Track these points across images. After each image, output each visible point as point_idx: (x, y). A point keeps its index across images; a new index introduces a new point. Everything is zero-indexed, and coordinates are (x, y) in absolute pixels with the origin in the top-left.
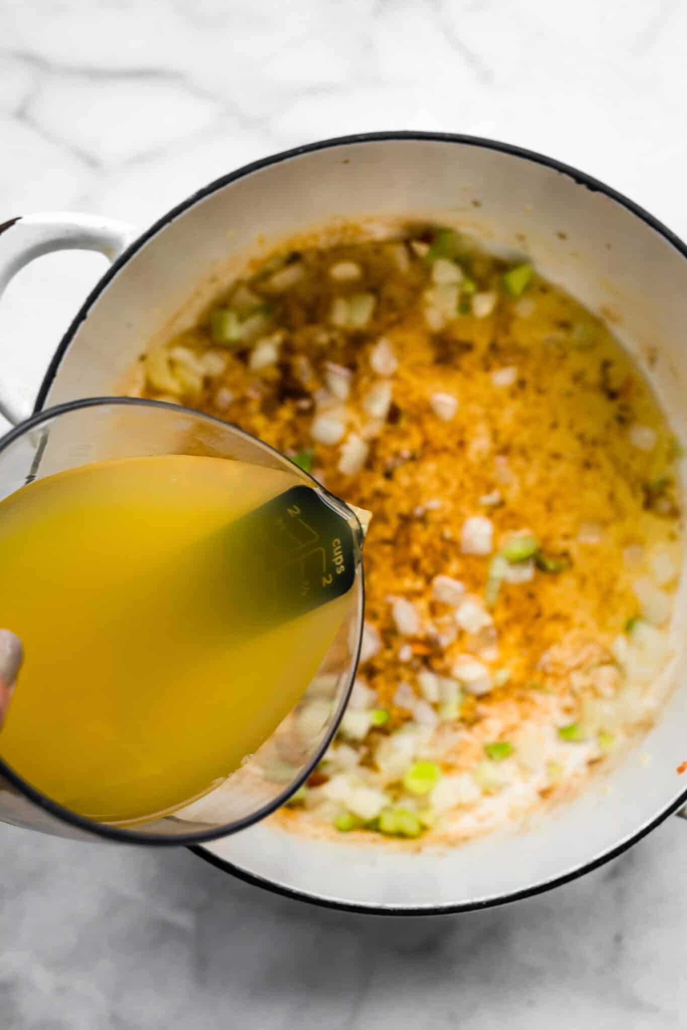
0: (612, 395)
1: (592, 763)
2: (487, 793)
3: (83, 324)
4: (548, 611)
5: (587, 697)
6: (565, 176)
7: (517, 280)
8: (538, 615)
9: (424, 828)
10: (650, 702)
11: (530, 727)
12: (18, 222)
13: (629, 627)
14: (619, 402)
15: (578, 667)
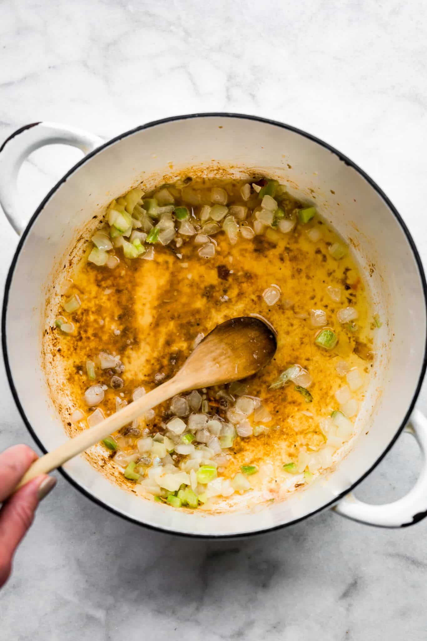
0: (348, 288)
1: (298, 486)
2: (237, 492)
3: (63, 185)
4: (289, 399)
5: (303, 450)
6: (334, 155)
7: (306, 214)
8: (284, 400)
9: (200, 504)
10: (336, 458)
11: (268, 460)
12: (40, 125)
13: (333, 414)
14: (350, 291)
15: (301, 433)
